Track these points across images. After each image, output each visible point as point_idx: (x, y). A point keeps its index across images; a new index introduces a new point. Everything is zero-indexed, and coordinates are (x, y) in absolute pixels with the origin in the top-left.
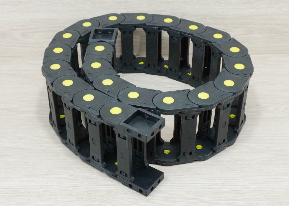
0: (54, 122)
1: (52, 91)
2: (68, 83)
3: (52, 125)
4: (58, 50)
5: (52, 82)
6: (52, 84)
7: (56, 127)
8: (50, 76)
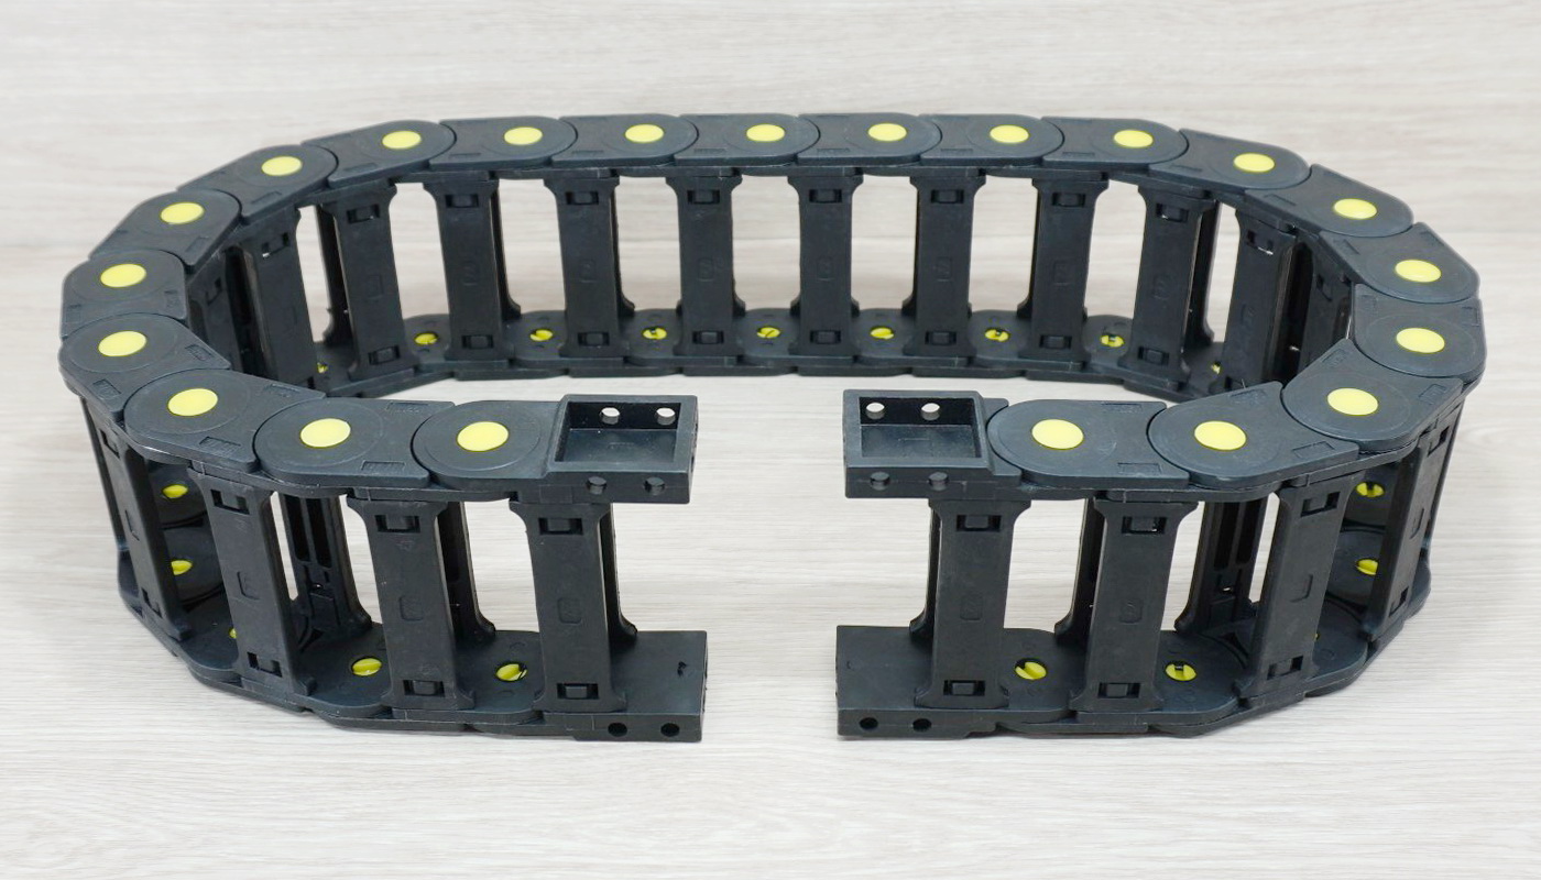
0: (145, 594)
1: (122, 452)
2: (193, 402)
3: (137, 610)
4: (123, 276)
5: (119, 409)
6: (120, 418)
7: (159, 614)
8: (103, 387)
